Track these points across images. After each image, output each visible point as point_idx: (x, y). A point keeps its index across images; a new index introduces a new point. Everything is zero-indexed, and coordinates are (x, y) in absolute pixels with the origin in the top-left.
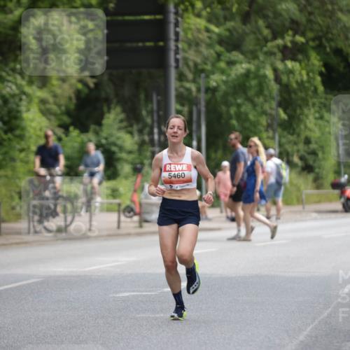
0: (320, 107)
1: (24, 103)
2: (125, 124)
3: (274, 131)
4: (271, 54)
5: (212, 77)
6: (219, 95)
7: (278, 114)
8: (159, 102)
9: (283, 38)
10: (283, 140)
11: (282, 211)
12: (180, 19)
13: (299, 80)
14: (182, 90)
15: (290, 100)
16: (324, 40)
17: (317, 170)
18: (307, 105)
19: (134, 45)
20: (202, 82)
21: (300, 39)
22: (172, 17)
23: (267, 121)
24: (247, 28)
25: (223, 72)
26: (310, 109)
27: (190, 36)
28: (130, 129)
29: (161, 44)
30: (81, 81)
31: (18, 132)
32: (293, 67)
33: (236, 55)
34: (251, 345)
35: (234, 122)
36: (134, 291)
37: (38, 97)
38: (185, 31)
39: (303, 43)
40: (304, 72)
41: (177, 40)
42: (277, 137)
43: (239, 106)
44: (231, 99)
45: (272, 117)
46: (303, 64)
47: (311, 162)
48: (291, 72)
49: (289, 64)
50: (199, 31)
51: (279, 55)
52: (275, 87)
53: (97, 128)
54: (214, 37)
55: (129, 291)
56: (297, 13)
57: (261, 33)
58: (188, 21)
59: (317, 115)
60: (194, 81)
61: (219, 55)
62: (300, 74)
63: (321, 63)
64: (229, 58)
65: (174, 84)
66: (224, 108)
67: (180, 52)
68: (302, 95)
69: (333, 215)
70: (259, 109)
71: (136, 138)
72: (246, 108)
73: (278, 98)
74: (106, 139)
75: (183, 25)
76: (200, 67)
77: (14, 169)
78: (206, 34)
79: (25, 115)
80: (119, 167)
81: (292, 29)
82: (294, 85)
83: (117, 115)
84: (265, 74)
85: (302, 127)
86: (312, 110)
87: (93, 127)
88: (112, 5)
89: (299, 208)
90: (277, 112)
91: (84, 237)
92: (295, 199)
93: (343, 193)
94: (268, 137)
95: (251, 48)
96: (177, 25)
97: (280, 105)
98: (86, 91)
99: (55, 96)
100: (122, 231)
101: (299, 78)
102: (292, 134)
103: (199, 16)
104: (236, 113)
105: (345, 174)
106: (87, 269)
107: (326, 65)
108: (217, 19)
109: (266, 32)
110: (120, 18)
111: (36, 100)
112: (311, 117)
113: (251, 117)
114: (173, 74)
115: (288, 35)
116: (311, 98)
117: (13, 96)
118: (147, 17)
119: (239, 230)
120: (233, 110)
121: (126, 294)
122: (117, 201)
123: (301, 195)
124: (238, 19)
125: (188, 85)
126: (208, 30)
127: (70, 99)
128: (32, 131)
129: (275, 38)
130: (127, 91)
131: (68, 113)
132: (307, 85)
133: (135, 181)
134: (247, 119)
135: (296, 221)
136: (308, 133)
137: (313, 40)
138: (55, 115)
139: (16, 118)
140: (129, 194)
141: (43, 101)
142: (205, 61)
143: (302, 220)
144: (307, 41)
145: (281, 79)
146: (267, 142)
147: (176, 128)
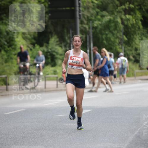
0: (141, 35)
1: (16, 34)
2: (58, 43)
3: (122, 45)
4: (119, 12)
5: (95, 22)
6: (98, 30)
7: (123, 38)
9: (125, 5)
10: (126, 49)
13: (132, 23)
14: (82, 28)
15: (129, 32)
16: (142, 6)
17: (140, 62)
18: (136, 34)
19: (61, 9)
20: (91, 24)
21: (132, 6)
23: (119, 41)
25: (99, 20)
26: (137, 36)
27: (85, 5)
28: (61, 45)
29: (73, 8)
31: (13, 47)
32: (129, 18)
33: (105, 13)
34: (115, 137)
35: (105, 42)
36: (64, 114)
38: (83, 3)
39: (133, 8)
40: (134, 20)
41: (79, 7)
42: (123, 48)
43: (107, 35)
44: (103, 32)
45: (121, 39)
46: (133, 16)
47: (138, 58)
48: (128, 20)
49: (128, 16)
50: (89, 2)
51: (123, 13)
52: (122, 26)
53: (47, 44)
54: (95, 5)
57: (115, 3)
59: (140, 38)
60: (87, 24)
61: (97, 13)
62: (133, 21)
63: (141, 16)
64: (102, 14)
65: (79, 25)
66: (100, 36)
67: (81, 11)
68: (133, 29)
70: (115, 36)
72: (110, 35)
73: (123, 31)
74: (51, 49)
76: (89, 18)
77: (12, 63)
78: (92, 4)
79: (17, 39)
80: (56, 61)
81: (128, 1)
82: (130, 25)
83: (55, 39)
84: (117, 20)
85: (134, 43)
86: (138, 36)
87: (45, 44)
89: (133, 78)
90: (123, 37)
92: (131, 74)
94: (119, 48)
95: (111, 9)
97: (124, 34)
100: (59, 89)
101: (132, 22)
102: (130, 46)
104: (105, 38)
106: (44, 105)
107: (143, 17)
109: (117, 3)
111: (21, 33)
112: (137, 39)
113: (112, 39)
114: (78, 21)
115: (127, 4)
116: (137, 31)
117: (11, 31)
120: (104, 37)
121: (61, 115)
122: (56, 76)
123: (134, 72)
126: (92, 2)
127: (35, 33)
129: (121, 5)
130: (59, 29)
131: (34, 38)
132: (135, 25)
134: (110, 40)
135: (132, 84)
136: (136, 46)
137: (138, 6)
138: (29, 39)
139: (12, 41)
140: (61, 73)
141: (24, 34)
142: (92, 15)
143: (134, 83)
144: (135, 7)
145: (124, 23)
146: (119, 50)
147: (77, 41)
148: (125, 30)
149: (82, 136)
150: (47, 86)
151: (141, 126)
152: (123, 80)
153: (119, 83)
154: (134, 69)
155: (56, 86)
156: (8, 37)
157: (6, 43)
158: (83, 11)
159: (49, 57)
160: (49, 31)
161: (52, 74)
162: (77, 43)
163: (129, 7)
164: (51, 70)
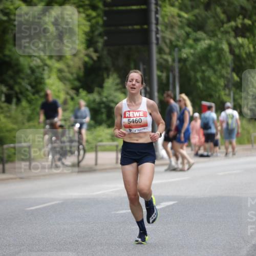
1: (46, 72)
2: (120, 86)
3: (230, 90)
4: (226, 32)
5: (183, 50)
6: (188, 64)
7: (232, 77)
8: (144, 70)
9: (235, 21)
10: (237, 97)
11: (236, 149)
12: (159, 8)
13: (247, 52)
14: (161, 61)
19: (125, 28)
20: (176, 54)
21: (248, 22)
22: (153, 7)
23: (224, 83)
24: (209, 14)
25: (191, 47)
27: (166, 20)
28: (123, 90)
29: (145, 27)
30: (87, 55)
31: (42, 94)
32: (243, 42)
33: (200, 34)
34: (216, 248)
35: (200, 84)
37: (56, 68)
38: (163, 17)
39: (249, 25)
40: (251, 46)
41: (157, 24)
42: (232, 94)
43: (203, 72)
44: (197, 67)
45: (228, 80)
48: (241, 46)
49: (240, 40)
50: (173, 16)
51: (233, 34)
52: (230, 57)
53: (100, 89)
54: (184, 20)
55: (126, 209)
56: (245, 2)
57: (219, 17)
58: (165, 9)
60: (170, 54)
61: (188, 34)
62: (249, 48)
64: (196, 36)
65: (155, 56)
66: (192, 73)
67: (159, 32)
68: (250, 62)
70: (218, 74)
72: (209, 73)
73: (232, 65)
74: (106, 97)
75: (161, 13)
76: (174, 43)
78: (178, 19)
79: (48, 81)
81: (241, 14)
82: (244, 56)
83: (114, 79)
84: (222, 47)
87: (96, 89)
89: (249, 146)
91: (90, 170)
92: (246, 140)
94: (225, 95)
95: (211, 28)
96: (157, 12)
98: (91, 62)
99: (68, 66)
101: (247, 50)
103: (172, 5)
104: (201, 77)
108: (186, 7)
109: (223, 16)
110: (115, 8)
111: (55, 70)
113: (213, 79)
114: (154, 49)
115: (239, 19)
117: (38, 67)
118: (134, 7)
120: (199, 75)
121: (124, 211)
122: (116, 143)
123: (251, 137)
124: (202, 7)
125: (165, 57)
126: (179, 16)
127: (80, 68)
129: (229, 20)
130: (121, 62)
131: (78, 79)
132: (253, 55)
134: (209, 81)
135: (247, 156)
138: (69, 80)
139: (41, 83)
141: (60, 71)
142: (178, 38)
144: (253, 23)
145: (234, 51)
146: (225, 98)
147: (134, 81)
150: (99, 161)
152: (230, 150)
153: (224, 154)
154: (251, 131)
155: (114, 161)
156: (33, 78)
157: (29, 88)
158: (162, 31)
159: (104, 110)
160: (104, 65)
161: (108, 140)
162: (134, 83)
163: (243, 25)
164: (107, 134)
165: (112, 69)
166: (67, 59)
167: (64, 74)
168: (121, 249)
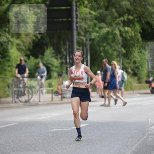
0: (140, 47)
1: (10, 45)
2: (54, 55)
3: (120, 58)
4: (118, 24)
5: (92, 34)
6: (95, 42)
7: (122, 51)
8: (69, 45)
9: (123, 17)
10: (124, 62)
12: (78, 8)
13: (131, 36)
14: (79, 40)
15: (127, 44)
16: (141, 18)
17: (139, 75)
18: (134, 46)
19: (58, 20)
20: (88, 36)
21: (131, 17)
22: (74, 8)
23: (117, 54)
24: (107, 13)
25: (97, 32)
26: (135, 48)
27: (82, 16)
28: (56, 57)
29: (70, 19)
30: (35, 36)
31: (7, 58)
32: (128, 30)
33: (103, 25)
34: (111, 152)
35: (102, 54)
36: (59, 128)
37: (16, 43)
38: (80, 14)
39: (132, 19)
40: (133, 32)
41: (77, 18)
42: (121, 61)
43: (104, 47)
44: (101, 44)
45: (119, 52)
47: (136, 72)
48: (127, 32)
49: (126, 28)
50: (86, 14)
51: (122, 24)
52: (120, 39)
53: (42, 56)
54: (93, 16)
55: (57, 129)
56: (130, 6)
57: (114, 15)
58: (81, 9)
59: (139, 51)
60: (84, 36)
61: (95, 25)
62: (131, 33)
63: (140, 28)
64: (100, 26)
65: (75, 37)
66: (98, 48)
67: (78, 23)
68: (132, 42)
69: (146, 95)
70: (113, 48)
71: (59, 61)
72: (108, 48)
73: (122, 44)
74: (46, 61)
75: (79, 11)
76: (87, 30)
77: (5, 75)
78: (89, 15)
79: (10, 51)
80: (52, 74)
81: (127, 13)
82: (129, 38)
83: (51, 51)
84: (115, 33)
85: (132, 56)
86: (137, 49)
87: (40, 56)
88: (48, 3)
89: (131, 92)
91: (37, 105)
92: (130, 88)
93: (150, 85)
95: (109, 21)
96: (76, 11)
97: (122, 46)
98: (37, 40)
99: (23, 42)
100: (54, 102)
102: (128, 59)
103: (86, 7)
104: (103, 50)
105: (151, 77)
106: (38, 119)
107: (142, 29)
108: (94, 8)
109: (116, 14)
110: (52, 8)
111: (15, 44)
112: (136, 52)
113: (110, 52)
114: (75, 33)
115: (126, 16)
116: (136, 43)
117: (5, 42)
118: (63, 8)
119: (105, 102)
120: (102, 49)
122: (51, 89)
123: (132, 86)
124: (104, 8)
126: (90, 13)
127: (30, 43)
128: (13, 58)
129: (120, 17)
130: (55, 40)
131: (29, 50)
132: (134, 37)
133: (59, 80)
134: (108, 53)
135: (130, 98)
136: (135, 59)
137: (137, 18)
138: (23, 50)
139: (6, 52)
140: (57, 86)
141: (18, 45)
142: (89, 27)
143: (133, 97)
144: (134, 18)
145: (123, 35)
147: (78, 56)
148: (123, 42)
149: (77, 152)
151: (139, 142)
154: (133, 83)
155: (51, 99)
156: (1, 49)
158: (80, 22)
160: (45, 42)
163: (128, 19)
165: (50, 44)
166: (22, 38)
167: (20, 47)
168: (54, 152)
